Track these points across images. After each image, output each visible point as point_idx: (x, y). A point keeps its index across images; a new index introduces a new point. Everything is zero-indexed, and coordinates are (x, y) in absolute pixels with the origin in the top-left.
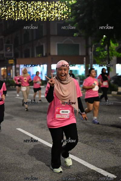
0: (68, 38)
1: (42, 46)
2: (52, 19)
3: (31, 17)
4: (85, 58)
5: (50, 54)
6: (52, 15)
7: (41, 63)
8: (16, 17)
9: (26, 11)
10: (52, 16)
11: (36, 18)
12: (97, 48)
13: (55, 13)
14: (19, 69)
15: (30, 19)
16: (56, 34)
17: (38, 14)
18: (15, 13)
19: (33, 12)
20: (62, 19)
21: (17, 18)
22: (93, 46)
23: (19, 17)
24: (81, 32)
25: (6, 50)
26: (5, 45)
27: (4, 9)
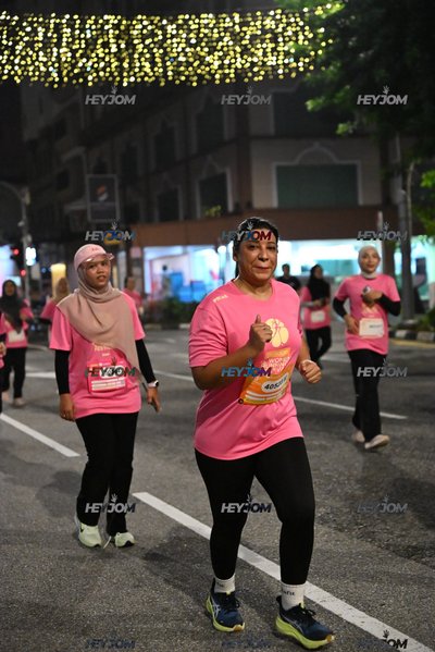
0: (316, 145)
1: (223, 176)
2: (255, 74)
3: (180, 73)
4: (380, 215)
5: (249, 204)
6: (255, 60)
7: (219, 240)
8: (125, 74)
9: (158, 52)
10: (253, 64)
11: (196, 74)
12: (424, 176)
13: (265, 55)
14: (140, 262)
15: (174, 80)
16: (272, 130)
17: (202, 59)
18: (121, 60)
19: (186, 55)
20: (290, 72)
21: (129, 77)
22: (411, 168)
23: (135, 75)
24: (365, 120)
25: (94, 198)
26: (88, 177)
27: (80, 48)
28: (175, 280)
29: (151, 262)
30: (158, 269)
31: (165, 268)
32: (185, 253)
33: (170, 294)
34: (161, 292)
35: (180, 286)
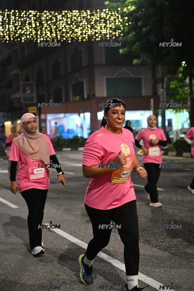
0: (124, 69)
1: (82, 84)
2: (97, 37)
3: (63, 37)
4: (152, 100)
5: (94, 95)
6: (97, 31)
7: (81, 111)
9: (53, 27)
10: (96, 33)
11: (71, 37)
12: (171, 83)
13: (101, 29)
14: (45, 121)
15: (60, 40)
16: (104, 62)
17: (73, 31)
18: (37, 31)
19: (66, 29)
20: (112, 37)
21: (40, 38)
22: (166, 79)
23: (43, 37)
24: (145, 58)
25: (24, 92)
26: (21, 83)
27: (18, 25)
28: (61, 129)
29: (50, 121)
30: (53, 124)
31: (56, 123)
32: (65, 117)
33: (58, 135)
34: (54, 134)
35: (63, 131)
